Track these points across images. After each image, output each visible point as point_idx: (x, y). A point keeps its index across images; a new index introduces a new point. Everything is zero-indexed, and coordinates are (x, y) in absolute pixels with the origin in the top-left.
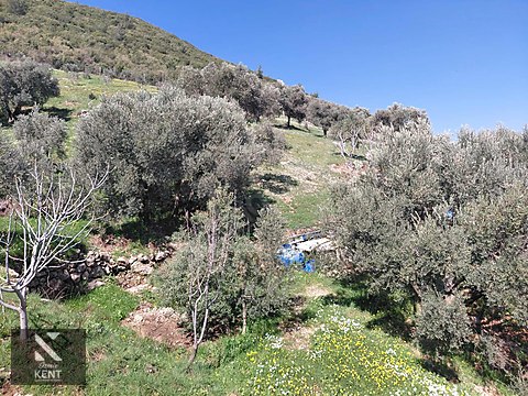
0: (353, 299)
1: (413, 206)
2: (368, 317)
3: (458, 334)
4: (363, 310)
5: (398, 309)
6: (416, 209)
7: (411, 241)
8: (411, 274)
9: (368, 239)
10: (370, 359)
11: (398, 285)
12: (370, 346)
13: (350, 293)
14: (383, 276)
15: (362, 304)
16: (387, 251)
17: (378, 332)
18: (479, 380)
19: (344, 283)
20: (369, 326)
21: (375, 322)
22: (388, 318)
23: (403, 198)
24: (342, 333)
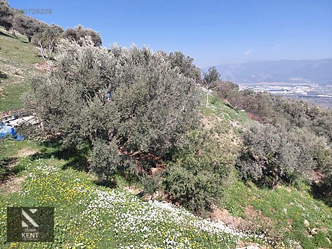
0: (53, 154)
1: (87, 90)
2: (63, 162)
3: (114, 161)
4: (60, 159)
5: (82, 155)
6: (89, 92)
7: (86, 111)
8: (86, 131)
9: (58, 112)
10: (64, 187)
11: (79, 139)
12: (64, 179)
13: (50, 150)
14: (69, 135)
15: (59, 155)
16: (70, 119)
17: (70, 170)
18: (128, 184)
19: (46, 144)
20: (64, 168)
21: (68, 165)
22: (76, 161)
23: (81, 85)
24: (45, 176)
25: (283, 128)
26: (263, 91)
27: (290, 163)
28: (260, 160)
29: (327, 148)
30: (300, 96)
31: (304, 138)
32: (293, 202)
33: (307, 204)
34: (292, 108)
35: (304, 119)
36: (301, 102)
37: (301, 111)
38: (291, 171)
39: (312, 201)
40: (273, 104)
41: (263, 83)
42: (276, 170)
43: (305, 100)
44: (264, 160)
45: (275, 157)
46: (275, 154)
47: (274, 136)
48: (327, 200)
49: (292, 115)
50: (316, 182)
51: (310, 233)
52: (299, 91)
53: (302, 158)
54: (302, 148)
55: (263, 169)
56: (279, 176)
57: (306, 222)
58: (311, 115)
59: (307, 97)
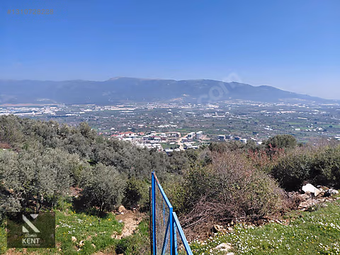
25: (37, 153)
26: (7, 114)
27: (49, 186)
28: (16, 192)
29: (81, 163)
30: (50, 116)
31: (58, 159)
32: (59, 224)
33: (71, 221)
34: (42, 130)
35: (56, 139)
36: (51, 123)
37: (52, 132)
38: (51, 193)
39: (75, 216)
40: (22, 128)
41: (6, 105)
42: (36, 197)
43: (54, 120)
44: (21, 191)
45: (32, 184)
46: (32, 182)
47: (28, 162)
48: (87, 210)
49: (44, 137)
50: (76, 197)
51: (79, 247)
52: (47, 111)
53: (59, 178)
54: (59, 169)
55: (20, 200)
56: (40, 203)
57: (74, 238)
58: (62, 134)
59: (56, 117)
